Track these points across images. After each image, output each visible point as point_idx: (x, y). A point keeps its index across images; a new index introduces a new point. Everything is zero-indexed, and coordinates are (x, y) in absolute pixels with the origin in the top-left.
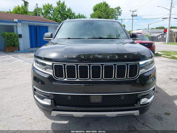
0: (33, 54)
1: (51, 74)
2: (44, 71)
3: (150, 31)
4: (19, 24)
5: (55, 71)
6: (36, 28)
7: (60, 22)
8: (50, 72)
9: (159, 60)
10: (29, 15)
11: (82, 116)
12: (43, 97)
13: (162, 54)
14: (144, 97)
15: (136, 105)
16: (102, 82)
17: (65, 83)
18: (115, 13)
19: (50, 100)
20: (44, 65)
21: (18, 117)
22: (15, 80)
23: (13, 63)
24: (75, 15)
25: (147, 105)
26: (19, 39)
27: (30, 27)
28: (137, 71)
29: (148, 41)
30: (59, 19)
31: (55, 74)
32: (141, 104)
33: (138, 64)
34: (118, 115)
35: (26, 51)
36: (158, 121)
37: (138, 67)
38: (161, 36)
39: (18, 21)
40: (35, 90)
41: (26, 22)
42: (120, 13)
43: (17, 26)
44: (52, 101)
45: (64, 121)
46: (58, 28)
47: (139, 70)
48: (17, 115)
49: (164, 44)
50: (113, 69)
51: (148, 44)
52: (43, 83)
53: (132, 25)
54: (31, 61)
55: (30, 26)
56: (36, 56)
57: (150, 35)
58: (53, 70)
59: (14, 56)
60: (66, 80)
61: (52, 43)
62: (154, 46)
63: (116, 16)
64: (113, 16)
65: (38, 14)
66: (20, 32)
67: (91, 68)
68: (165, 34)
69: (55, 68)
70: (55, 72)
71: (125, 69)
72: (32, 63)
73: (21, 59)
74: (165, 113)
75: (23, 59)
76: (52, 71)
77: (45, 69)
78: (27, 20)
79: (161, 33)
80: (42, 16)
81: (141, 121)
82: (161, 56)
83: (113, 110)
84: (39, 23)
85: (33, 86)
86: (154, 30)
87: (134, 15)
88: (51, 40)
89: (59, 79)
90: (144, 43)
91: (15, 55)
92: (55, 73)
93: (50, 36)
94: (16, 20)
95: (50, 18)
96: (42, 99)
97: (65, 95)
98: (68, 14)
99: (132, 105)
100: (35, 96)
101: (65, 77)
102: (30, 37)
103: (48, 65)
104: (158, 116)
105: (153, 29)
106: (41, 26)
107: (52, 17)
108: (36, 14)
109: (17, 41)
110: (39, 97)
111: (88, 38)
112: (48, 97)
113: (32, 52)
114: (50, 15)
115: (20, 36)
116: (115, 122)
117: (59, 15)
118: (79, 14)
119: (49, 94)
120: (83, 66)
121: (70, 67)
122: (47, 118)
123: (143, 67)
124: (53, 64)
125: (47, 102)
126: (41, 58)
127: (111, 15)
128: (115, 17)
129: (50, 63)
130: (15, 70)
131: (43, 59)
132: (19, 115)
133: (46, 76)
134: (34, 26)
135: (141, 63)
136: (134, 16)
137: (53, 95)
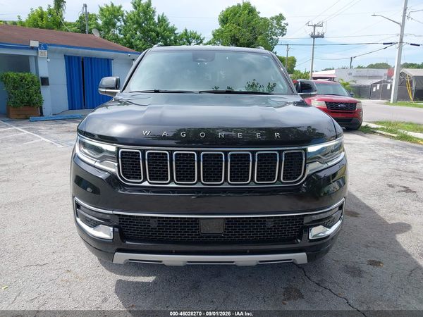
0: (74, 125)
1: (114, 170)
2: (97, 164)
3: (354, 72)
4: (43, 54)
5: (122, 164)
6: (83, 62)
7: (140, 50)
8: (112, 167)
9: (369, 142)
10: (66, 30)
11: (181, 264)
12: (97, 222)
13: (377, 129)
14: (316, 223)
15: (299, 241)
16: (225, 190)
17: (144, 192)
18: (271, 29)
19: (111, 228)
20: (99, 150)
21: (40, 268)
22: (33, 185)
23: (28, 145)
24: (176, 32)
25: (325, 241)
26: (41, 87)
27: (69, 60)
28: (301, 167)
29: (346, 98)
30: (138, 42)
31: (123, 172)
32: (310, 238)
33: (303, 152)
34: (260, 262)
35: (57, 118)
36: (352, 278)
37: (304, 159)
38: (378, 86)
39: (40, 45)
40: (78, 206)
41: (59, 48)
42: (282, 30)
43: (36, 57)
44: (117, 230)
45: (144, 276)
46: (135, 63)
47: (306, 163)
48: (38, 262)
49: (387, 103)
50: (249, 161)
51: (346, 103)
52: (96, 191)
53: (313, 58)
54: (71, 140)
55: (69, 57)
56: (80, 132)
57: (354, 83)
58: (118, 162)
59: (29, 129)
60: (146, 184)
61: (118, 101)
62: (360, 110)
63: (274, 37)
64: (267, 35)
65: (88, 28)
66: (43, 72)
67: (202, 160)
68: (389, 81)
69: (122, 158)
70: (123, 166)
71: (276, 163)
72: (71, 145)
73: (46, 136)
74: (370, 261)
75: (52, 135)
76: (116, 164)
77: (102, 160)
78: (62, 43)
79: (381, 77)
80: (96, 34)
81: (315, 278)
82: (375, 132)
83: (248, 251)
84: (90, 51)
85: (73, 197)
86: (364, 72)
87: (316, 34)
88: (115, 93)
89: (132, 182)
90: (336, 103)
91: (33, 125)
92: (122, 169)
93: (114, 86)
94: (34, 44)
95: (116, 40)
96: (94, 225)
97: (144, 217)
98: (158, 29)
99: (292, 240)
100: (78, 220)
101: (145, 179)
102: (67, 85)
103: (107, 151)
104: (354, 268)
105: (362, 68)
106: (95, 58)
107: (122, 36)
108: (83, 28)
109: (38, 92)
110: (87, 221)
111: (200, 92)
112: (107, 221)
113: (73, 119)
114: (117, 32)
115: (45, 81)
116: (256, 279)
117: (138, 33)
118: (186, 30)
119: (108, 216)
120: (183, 154)
121: (155, 157)
122: (105, 270)
123: (315, 158)
124: (118, 149)
125: (104, 233)
126: (91, 136)
127: (261, 34)
128: (272, 39)
129: (112, 148)
130: (32, 161)
131: (97, 137)
132: (42, 263)
133: (102, 176)
134: (78, 58)
135: (312, 149)
136: (318, 37)
137: (117, 217)
